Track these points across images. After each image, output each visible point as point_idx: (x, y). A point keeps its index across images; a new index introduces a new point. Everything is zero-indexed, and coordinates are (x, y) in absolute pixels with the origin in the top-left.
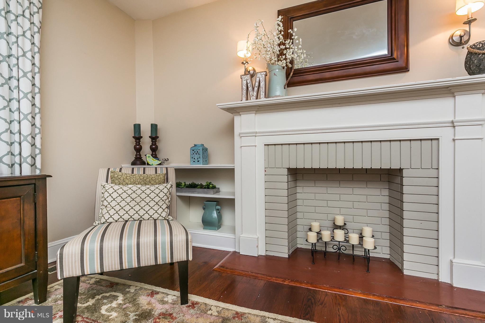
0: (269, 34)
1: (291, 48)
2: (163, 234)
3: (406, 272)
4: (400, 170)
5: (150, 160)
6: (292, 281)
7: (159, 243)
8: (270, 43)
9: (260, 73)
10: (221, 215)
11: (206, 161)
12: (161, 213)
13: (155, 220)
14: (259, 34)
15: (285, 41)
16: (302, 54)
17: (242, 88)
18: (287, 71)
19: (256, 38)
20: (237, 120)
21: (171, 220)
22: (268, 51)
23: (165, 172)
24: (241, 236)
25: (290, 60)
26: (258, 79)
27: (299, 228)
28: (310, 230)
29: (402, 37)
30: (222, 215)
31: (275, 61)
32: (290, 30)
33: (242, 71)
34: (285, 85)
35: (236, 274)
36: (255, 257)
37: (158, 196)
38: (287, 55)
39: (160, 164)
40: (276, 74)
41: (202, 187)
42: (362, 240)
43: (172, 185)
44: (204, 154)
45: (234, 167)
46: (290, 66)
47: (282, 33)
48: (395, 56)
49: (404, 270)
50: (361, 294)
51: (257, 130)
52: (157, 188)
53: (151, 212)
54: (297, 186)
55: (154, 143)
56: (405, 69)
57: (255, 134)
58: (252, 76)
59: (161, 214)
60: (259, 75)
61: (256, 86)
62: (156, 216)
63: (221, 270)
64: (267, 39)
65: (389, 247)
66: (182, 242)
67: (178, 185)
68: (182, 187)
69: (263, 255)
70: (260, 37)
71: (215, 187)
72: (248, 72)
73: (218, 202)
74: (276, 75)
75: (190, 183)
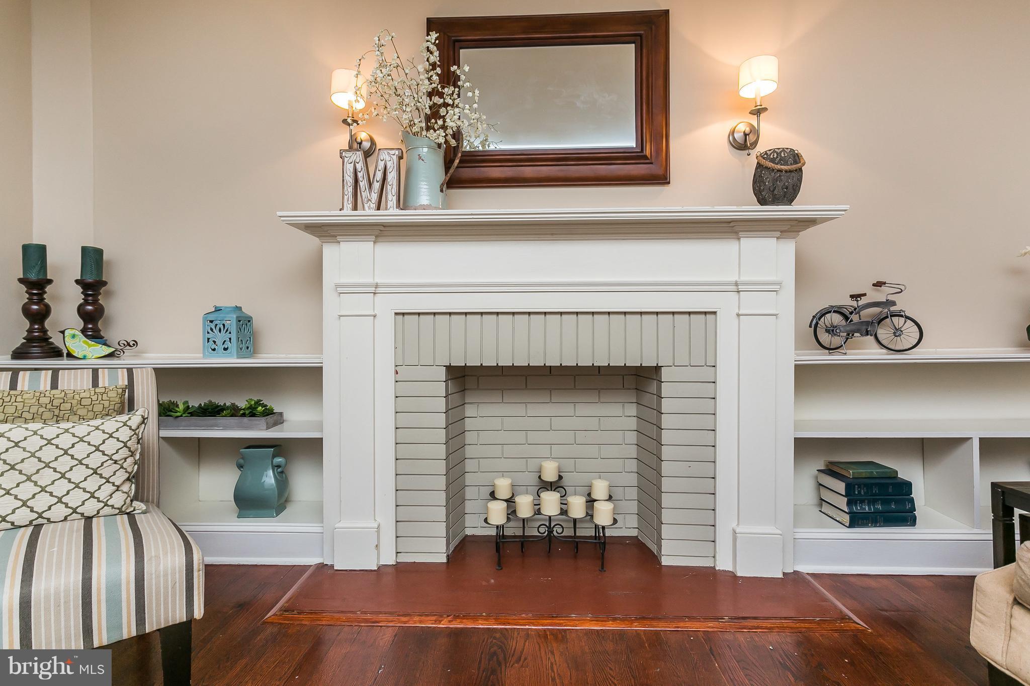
0: (409, 66)
1: (456, 105)
2: (114, 558)
3: (665, 561)
4: (657, 369)
5: (77, 344)
6: (456, 617)
7: (99, 590)
8: (410, 88)
9: (386, 152)
10: (286, 478)
11: (248, 348)
12: (109, 497)
13: (88, 520)
14: (385, 63)
15: (443, 88)
16: (479, 123)
17: (343, 180)
18: (445, 153)
19: (378, 71)
20: (331, 253)
21: (140, 511)
22: (404, 105)
23: (123, 381)
24: (337, 526)
25: (453, 131)
26: (381, 165)
27: (470, 493)
28: (493, 496)
29: (660, 118)
30: (289, 479)
31: (422, 128)
32: (454, 66)
33: (342, 139)
34: (442, 184)
35: (324, 623)
36: (371, 571)
37: (101, 451)
38: (448, 120)
39: (111, 355)
40: (422, 158)
41: (235, 412)
42: (592, 507)
43: (146, 417)
44: (242, 331)
45: (322, 363)
46: (453, 143)
47: (439, 70)
48: (647, 152)
49: (663, 558)
50: (593, 621)
51: (378, 280)
52: (96, 429)
53: (76, 498)
54: (465, 403)
55: (90, 298)
56: (662, 179)
57: (375, 290)
58: (368, 154)
59: (107, 501)
60: (384, 155)
61: (377, 180)
62: (91, 508)
63: (286, 618)
64: (403, 78)
65: (637, 514)
66: (174, 574)
67: (166, 411)
68: (178, 414)
69: (390, 565)
70: (388, 69)
71: (272, 410)
72: (358, 143)
73: (278, 447)
74: (423, 160)
75: (200, 404)
